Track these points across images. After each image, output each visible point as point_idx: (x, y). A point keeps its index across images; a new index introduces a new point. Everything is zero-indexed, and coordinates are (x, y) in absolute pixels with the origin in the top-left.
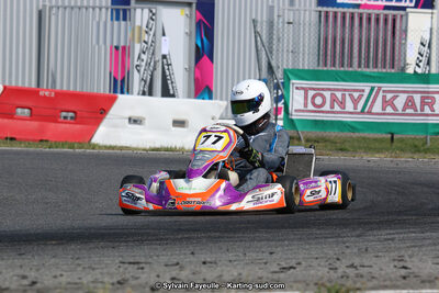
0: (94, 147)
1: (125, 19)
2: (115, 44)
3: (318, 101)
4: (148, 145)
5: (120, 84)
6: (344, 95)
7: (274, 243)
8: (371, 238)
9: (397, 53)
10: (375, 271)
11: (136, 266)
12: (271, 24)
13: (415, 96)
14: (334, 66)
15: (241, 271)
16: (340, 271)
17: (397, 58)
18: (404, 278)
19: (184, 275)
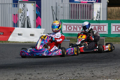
0: (9, 42)
1: (16, 7)
2: (14, 14)
3: (70, 28)
4: (24, 41)
5: (16, 25)
6: (77, 27)
7: (57, 68)
8: (84, 66)
9: (91, 15)
10: (85, 75)
11: (19, 75)
12: (57, 8)
13: (96, 26)
14: (74, 19)
15: (48, 76)
16: (75, 75)
17: (91, 16)
18: (93, 77)
19: (33, 77)
